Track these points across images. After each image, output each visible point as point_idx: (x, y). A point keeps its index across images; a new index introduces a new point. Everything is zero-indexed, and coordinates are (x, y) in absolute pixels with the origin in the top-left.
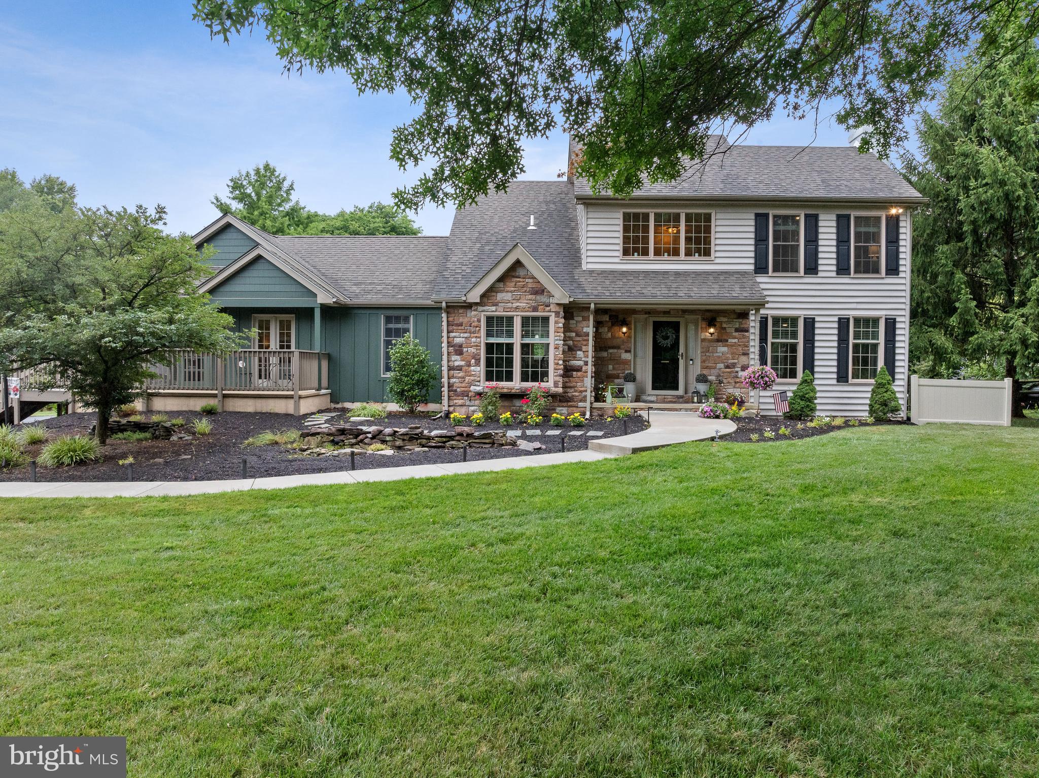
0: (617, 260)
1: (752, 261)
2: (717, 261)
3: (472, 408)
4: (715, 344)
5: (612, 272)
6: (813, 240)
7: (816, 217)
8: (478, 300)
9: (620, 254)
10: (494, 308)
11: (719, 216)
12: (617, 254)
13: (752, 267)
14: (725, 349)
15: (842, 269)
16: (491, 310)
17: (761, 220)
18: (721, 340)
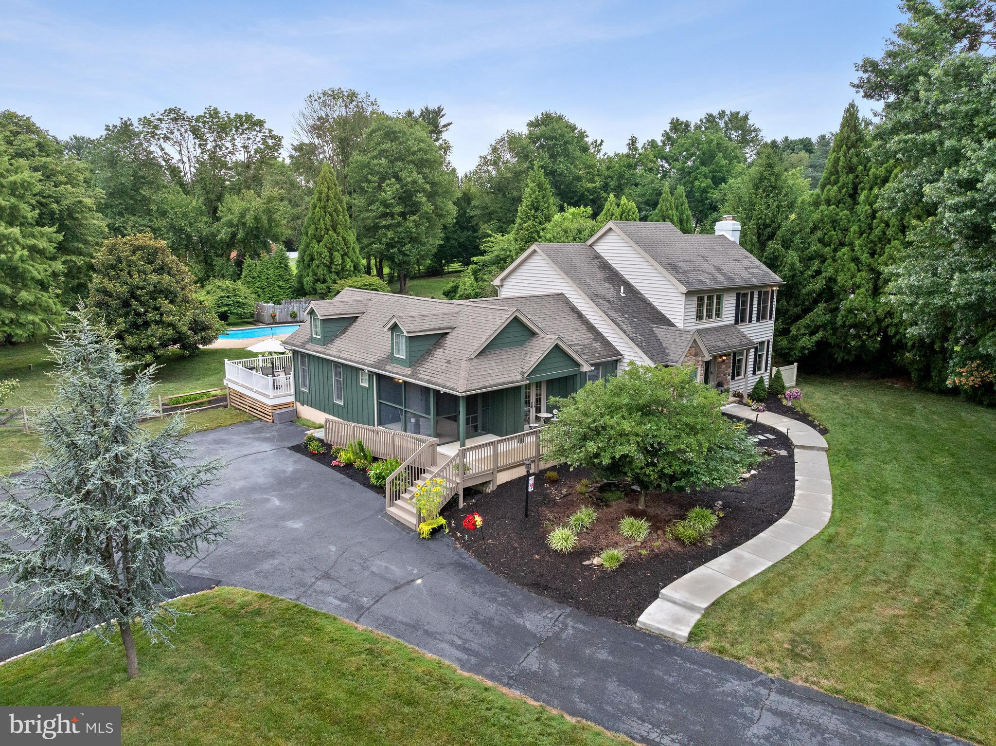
1: (734, 318)
2: (724, 319)
6: (751, 305)
7: (753, 293)
9: (697, 320)
11: (726, 296)
12: (694, 320)
13: (734, 322)
15: (758, 320)
17: (738, 296)
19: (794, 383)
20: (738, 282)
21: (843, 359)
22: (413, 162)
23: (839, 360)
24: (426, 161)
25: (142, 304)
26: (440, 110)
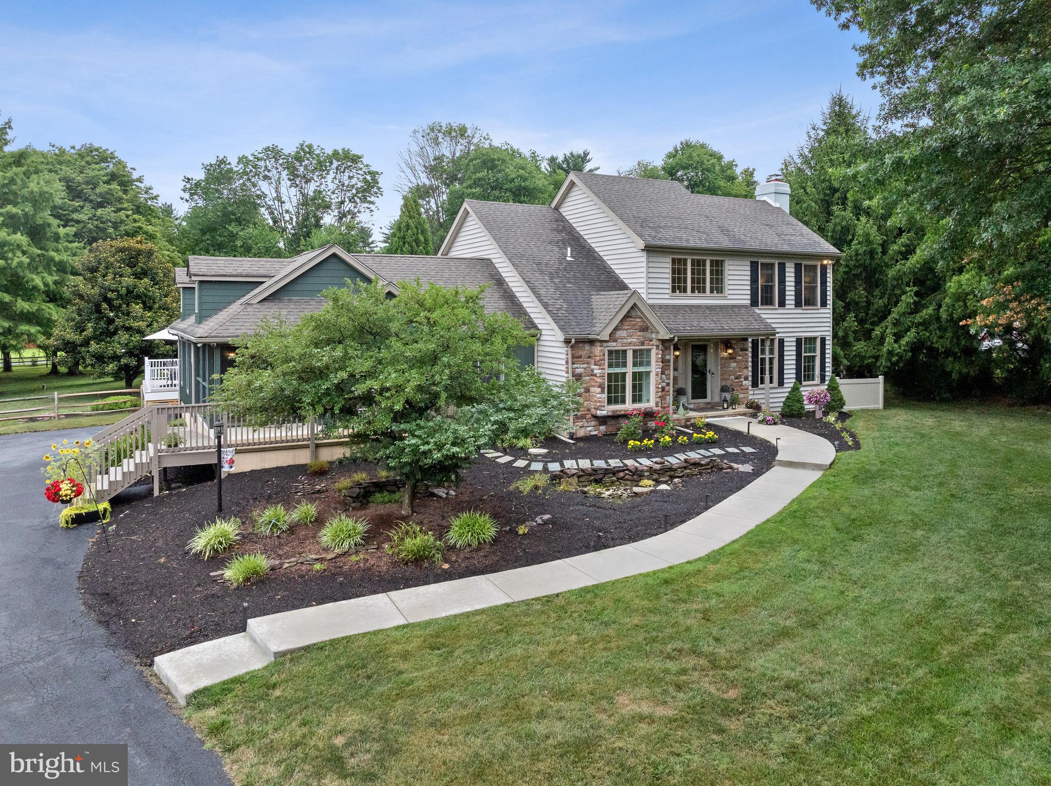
0: (667, 296)
1: (749, 297)
2: (730, 297)
3: (589, 429)
4: (728, 361)
5: (667, 306)
6: (782, 281)
7: (784, 264)
8: (608, 339)
9: (669, 291)
10: (614, 344)
11: (731, 262)
12: (667, 291)
13: (749, 302)
14: (734, 365)
15: (798, 304)
16: (613, 346)
17: (754, 265)
18: (732, 357)
19: (881, 405)
20: (753, 244)
21: (960, 373)
22: (510, 190)
23: (955, 376)
24: (525, 188)
25: (112, 308)
26: (586, 154)
